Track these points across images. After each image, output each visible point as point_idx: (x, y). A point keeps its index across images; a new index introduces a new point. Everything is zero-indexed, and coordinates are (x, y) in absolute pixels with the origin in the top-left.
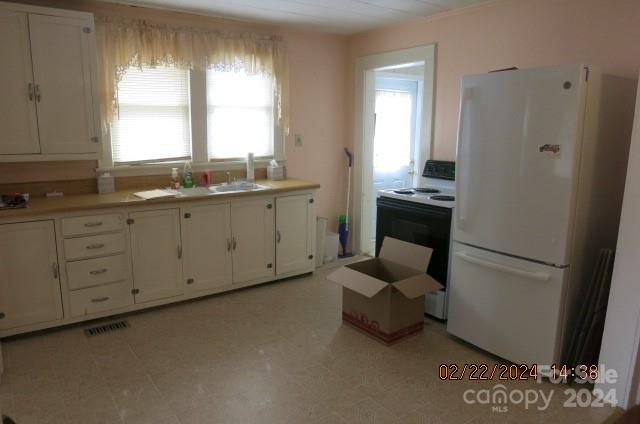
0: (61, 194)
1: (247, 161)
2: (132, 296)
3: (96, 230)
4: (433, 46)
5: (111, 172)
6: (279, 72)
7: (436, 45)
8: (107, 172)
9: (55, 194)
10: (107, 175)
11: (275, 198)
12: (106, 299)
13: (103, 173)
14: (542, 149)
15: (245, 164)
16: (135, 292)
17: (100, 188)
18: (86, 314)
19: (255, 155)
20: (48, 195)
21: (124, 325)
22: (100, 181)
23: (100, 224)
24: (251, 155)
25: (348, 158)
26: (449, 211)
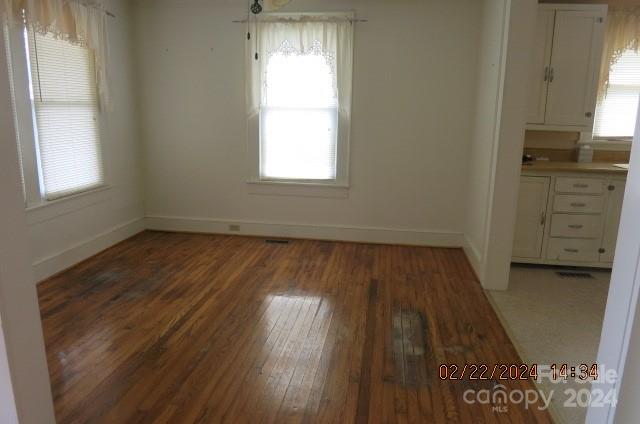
0: (547, 159)
2: (598, 253)
3: (582, 190)
5: (591, 145)
8: (587, 144)
9: (542, 159)
10: (587, 147)
12: (576, 251)
13: (584, 145)
17: (581, 158)
20: (538, 159)
21: (589, 276)
22: (581, 152)
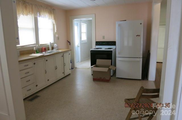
1: (49, 44)
3: (27, 67)
4: (94, 15)
6: (55, 19)
7: (95, 14)
11: (63, 54)
12: (30, 89)
14: (137, 36)
15: (49, 45)
16: (37, 86)
18: (26, 95)
19: (51, 43)
23: (28, 65)
24: (50, 43)
25: (69, 43)
26: (112, 51)
